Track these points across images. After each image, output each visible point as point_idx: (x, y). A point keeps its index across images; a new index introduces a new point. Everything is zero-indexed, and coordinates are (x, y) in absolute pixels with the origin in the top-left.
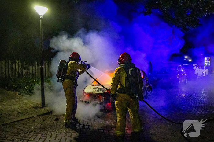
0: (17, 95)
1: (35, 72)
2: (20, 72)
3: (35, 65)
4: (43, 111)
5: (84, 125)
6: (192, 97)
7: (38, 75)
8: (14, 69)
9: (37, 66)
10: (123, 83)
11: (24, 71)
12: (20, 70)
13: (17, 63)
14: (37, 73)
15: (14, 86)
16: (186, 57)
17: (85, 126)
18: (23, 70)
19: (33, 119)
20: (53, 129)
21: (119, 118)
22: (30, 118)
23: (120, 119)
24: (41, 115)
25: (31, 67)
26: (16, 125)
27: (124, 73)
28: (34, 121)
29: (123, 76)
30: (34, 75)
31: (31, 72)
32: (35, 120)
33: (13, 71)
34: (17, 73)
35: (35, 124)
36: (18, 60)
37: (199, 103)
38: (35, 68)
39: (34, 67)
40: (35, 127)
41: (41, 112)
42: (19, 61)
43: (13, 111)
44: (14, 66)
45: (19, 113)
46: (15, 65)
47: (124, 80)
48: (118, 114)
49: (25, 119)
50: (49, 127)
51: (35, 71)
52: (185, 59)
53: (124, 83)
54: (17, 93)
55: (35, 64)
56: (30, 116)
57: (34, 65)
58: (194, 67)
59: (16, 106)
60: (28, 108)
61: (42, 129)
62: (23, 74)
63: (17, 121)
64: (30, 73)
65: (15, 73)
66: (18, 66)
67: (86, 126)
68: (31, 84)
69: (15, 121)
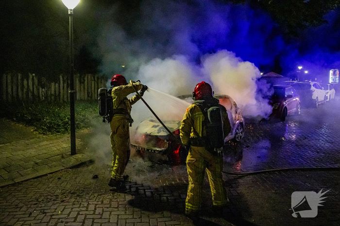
0: (32, 132)
1: (60, 92)
2: (35, 92)
3: (59, 81)
4: (73, 160)
5: (137, 188)
6: (307, 140)
7: (63, 97)
8: (26, 87)
9: (62, 82)
10: (198, 130)
11: (42, 91)
12: (35, 89)
13: (31, 77)
14: (61, 94)
15: (26, 117)
16: (300, 68)
17: (139, 189)
18: (40, 89)
19: (59, 175)
20: (90, 194)
21: (192, 184)
22: (53, 172)
23: (193, 186)
24: (70, 168)
25: (53, 84)
26: (32, 185)
27: (201, 114)
28: (59, 179)
29: (198, 119)
30: (57, 96)
31: (53, 92)
32: (62, 176)
33: (25, 90)
34: (30, 94)
35: (62, 185)
36: (32, 74)
37: (318, 152)
38: (59, 86)
39: (57, 85)
40: (62, 190)
41: (71, 164)
42: (34, 75)
43: (27, 160)
44: (25, 82)
45: (37, 163)
46: (28, 80)
47: (200, 125)
48: (190, 178)
49: (46, 175)
50: (83, 191)
51: (59, 90)
52: (299, 70)
53: (200, 131)
54: (32, 129)
55: (59, 79)
56: (54, 169)
57: (56, 81)
58: (312, 86)
59: (32, 152)
60: (50, 156)
61: (73, 193)
62: (41, 96)
63: (34, 178)
64: (51, 95)
65: (28, 94)
66: (31, 84)
67: (141, 191)
68: (54, 114)
69: (31, 179)
